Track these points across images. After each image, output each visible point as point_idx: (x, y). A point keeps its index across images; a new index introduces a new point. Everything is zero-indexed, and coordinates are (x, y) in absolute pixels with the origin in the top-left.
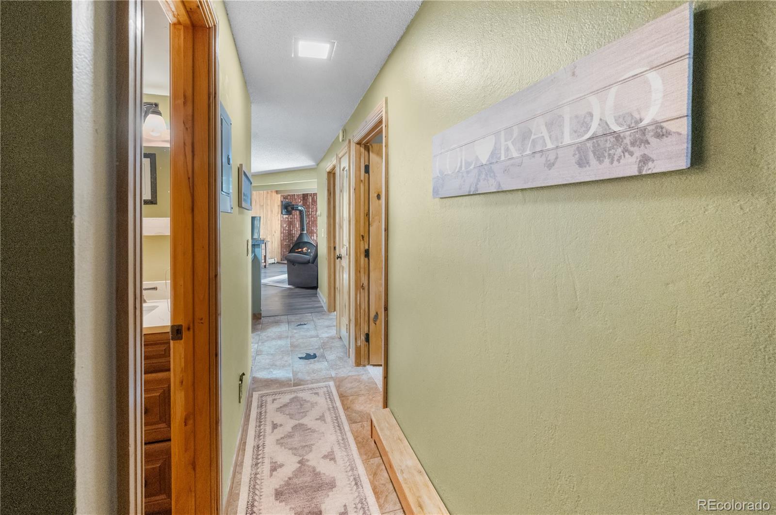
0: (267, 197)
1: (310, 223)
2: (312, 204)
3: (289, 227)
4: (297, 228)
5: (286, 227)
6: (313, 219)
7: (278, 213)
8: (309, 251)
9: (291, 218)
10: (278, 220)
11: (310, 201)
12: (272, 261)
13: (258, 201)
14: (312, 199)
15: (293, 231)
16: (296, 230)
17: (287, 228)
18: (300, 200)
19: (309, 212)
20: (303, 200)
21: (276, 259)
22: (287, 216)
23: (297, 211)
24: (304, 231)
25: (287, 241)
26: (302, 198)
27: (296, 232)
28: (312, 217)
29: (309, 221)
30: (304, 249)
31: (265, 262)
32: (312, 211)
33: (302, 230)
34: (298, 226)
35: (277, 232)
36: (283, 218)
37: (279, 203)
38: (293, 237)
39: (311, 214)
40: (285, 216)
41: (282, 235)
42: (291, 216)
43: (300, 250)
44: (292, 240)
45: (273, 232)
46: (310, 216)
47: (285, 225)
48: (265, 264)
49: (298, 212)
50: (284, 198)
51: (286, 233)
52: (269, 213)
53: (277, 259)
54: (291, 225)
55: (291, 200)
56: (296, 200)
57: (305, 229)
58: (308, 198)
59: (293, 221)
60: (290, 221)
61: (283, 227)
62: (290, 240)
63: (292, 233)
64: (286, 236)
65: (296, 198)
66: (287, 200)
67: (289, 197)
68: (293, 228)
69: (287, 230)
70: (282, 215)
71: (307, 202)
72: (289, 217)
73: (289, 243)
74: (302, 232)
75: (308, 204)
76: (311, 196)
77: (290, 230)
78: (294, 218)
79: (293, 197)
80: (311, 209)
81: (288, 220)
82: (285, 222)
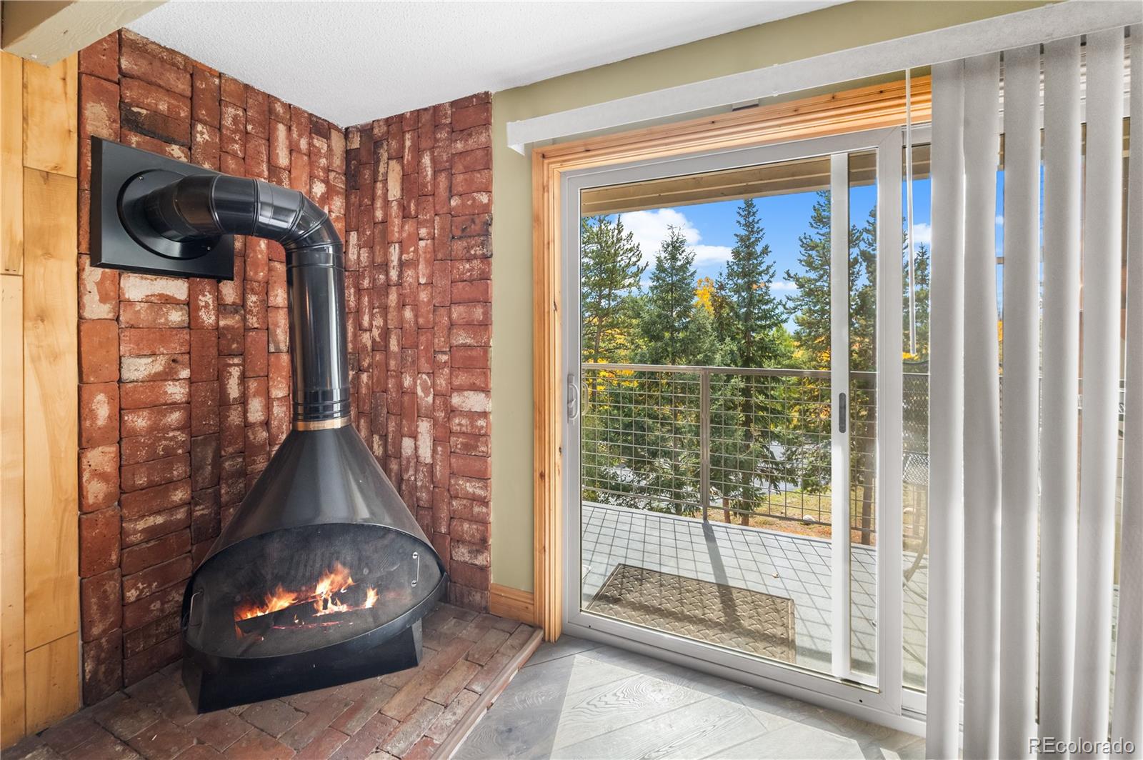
1: (394, 346)
2: (406, 216)
3: (209, 378)
5: (168, 375)
6: (408, 314)
8: (371, 599)
9: (221, 307)
11: (395, 191)
14: (405, 178)
17: (175, 392)
19: (385, 267)
22: (174, 288)
24: (324, 412)
25: (179, 495)
28: (402, 305)
32: (402, 264)
36: (121, 300)
37: (57, 153)
38: (248, 450)
39: (399, 284)
40: (138, 287)
41: (102, 456)
42: (229, 291)
44: (242, 474)
46: (393, 298)
47: (139, 369)
50: (132, 122)
54: (236, 361)
55: (231, 164)
56: (285, 175)
57: (337, 396)
58: (380, 178)
59: (247, 329)
60: (217, 328)
61: (120, 381)
62: (217, 480)
63: (247, 425)
64: (169, 453)
65: (283, 159)
66: (176, 151)
67: (199, 127)
68: (253, 385)
69: (174, 406)
70: (93, 275)
71: (373, 200)
72: (207, 298)
73: (200, 511)
74: (301, 426)
75: (379, 215)
76: (400, 158)
77: (223, 402)
78: (267, 308)
79: (251, 146)
80: (397, 245)
81: (191, 324)
82: (151, 337)
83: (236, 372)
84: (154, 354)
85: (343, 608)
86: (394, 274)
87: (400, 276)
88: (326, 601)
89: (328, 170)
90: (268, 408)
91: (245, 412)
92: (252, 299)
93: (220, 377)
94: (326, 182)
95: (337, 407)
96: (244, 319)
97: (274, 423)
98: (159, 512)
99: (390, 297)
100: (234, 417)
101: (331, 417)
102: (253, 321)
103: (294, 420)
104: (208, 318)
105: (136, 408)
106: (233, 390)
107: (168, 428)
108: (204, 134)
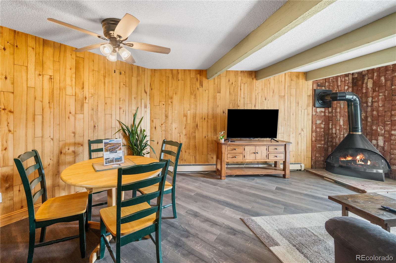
0: (290, 86)
1: (369, 119)
2: (374, 91)
3: (327, 124)
4: (340, 126)
5: (321, 123)
6: (375, 113)
7: (308, 105)
9: (329, 112)
10: (308, 114)
11: (370, 85)
12: (297, 167)
13: (276, 90)
14: (374, 83)
15: (334, 130)
16: (338, 128)
17: (323, 126)
18: (346, 87)
19: (367, 102)
20: (353, 87)
21: (303, 165)
22: (323, 110)
23: (342, 102)
24: (357, 131)
25: (323, 142)
26: (351, 85)
27: (338, 131)
28: (372, 111)
29: (366, 117)
30: (358, 157)
31: (284, 169)
33: (353, 127)
34: (342, 123)
35: (305, 130)
36: (316, 112)
37: (310, 92)
38: (332, 138)
40: (319, 110)
41: (314, 134)
42: (330, 109)
44: (331, 141)
45: (300, 130)
46: (369, 109)
47: (318, 122)
48: (283, 173)
49: (343, 104)
50: (318, 85)
51: (320, 131)
52: (294, 105)
53: (305, 165)
54: (331, 122)
55: (331, 87)
56: (340, 87)
57: (360, 128)
58: (365, 83)
59: (333, 116)
60: (328, 116)
61: (316, 124)
62: (328, 141)
63: (332, 133)
64: (321, 136)
65: (339, 84)
66: (323, 88)
67: (326, 83)
68: (334, 126)
69: (322, 128)
70: (314, 108)
71: (362, 88)
72: (327, 111)
73: (325, 146)
74: (351, 133)
75: (364, 91)
76: (372, 78)
77: (329, 129)
78: (336, 112)
79: (334, 83)
80: (371, 98)
81: (325, 115)
82: (320, 117)
83: (331, 123)
84: (320, 120)
85: (363, 163)
86: (370, 104)
87: (372, 104)
88: (359, 161)
89: (348, 83)
90: (336, 130)
91: (332, 131)
92: (334, 111)
93: (329, 124)
94: (348, 86)
95: (360, 130)
96: (332, 114)
97: (337, 134)
98: (320, 144)
100: (330, 131)
101: (359, 132)
102: (334, 115)
103: (350, 131)
104: (327, 114)
105: (318, 128)
106: (330, 127)
107: (321, 132)
108: (327, 84)
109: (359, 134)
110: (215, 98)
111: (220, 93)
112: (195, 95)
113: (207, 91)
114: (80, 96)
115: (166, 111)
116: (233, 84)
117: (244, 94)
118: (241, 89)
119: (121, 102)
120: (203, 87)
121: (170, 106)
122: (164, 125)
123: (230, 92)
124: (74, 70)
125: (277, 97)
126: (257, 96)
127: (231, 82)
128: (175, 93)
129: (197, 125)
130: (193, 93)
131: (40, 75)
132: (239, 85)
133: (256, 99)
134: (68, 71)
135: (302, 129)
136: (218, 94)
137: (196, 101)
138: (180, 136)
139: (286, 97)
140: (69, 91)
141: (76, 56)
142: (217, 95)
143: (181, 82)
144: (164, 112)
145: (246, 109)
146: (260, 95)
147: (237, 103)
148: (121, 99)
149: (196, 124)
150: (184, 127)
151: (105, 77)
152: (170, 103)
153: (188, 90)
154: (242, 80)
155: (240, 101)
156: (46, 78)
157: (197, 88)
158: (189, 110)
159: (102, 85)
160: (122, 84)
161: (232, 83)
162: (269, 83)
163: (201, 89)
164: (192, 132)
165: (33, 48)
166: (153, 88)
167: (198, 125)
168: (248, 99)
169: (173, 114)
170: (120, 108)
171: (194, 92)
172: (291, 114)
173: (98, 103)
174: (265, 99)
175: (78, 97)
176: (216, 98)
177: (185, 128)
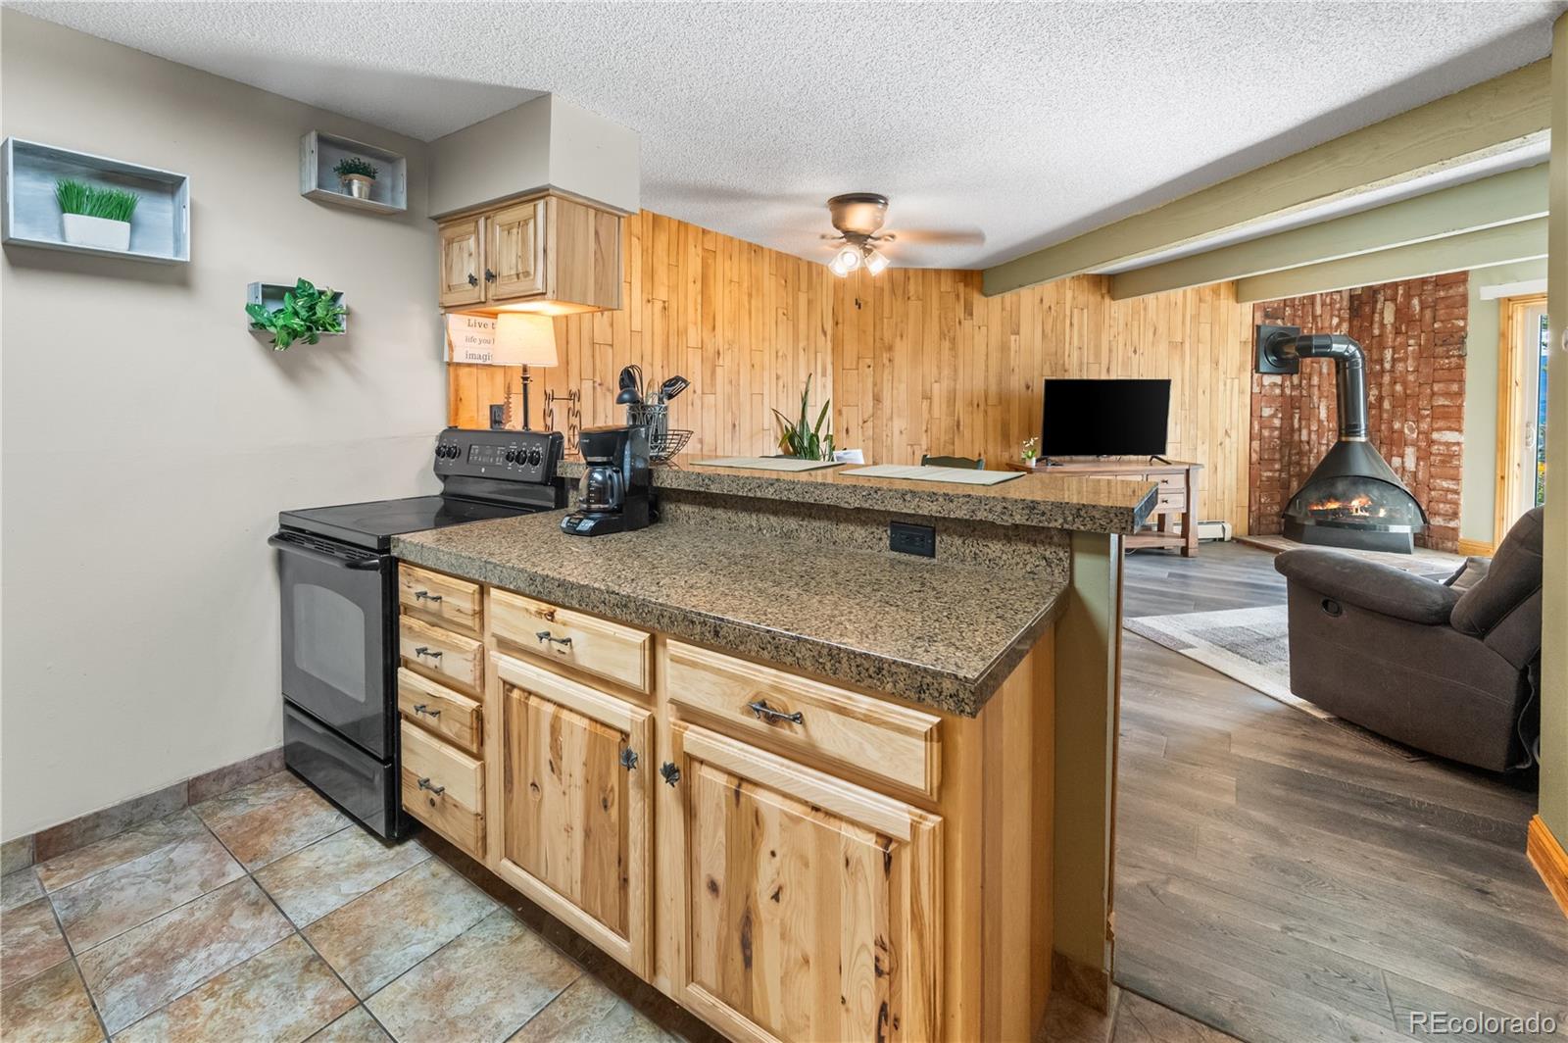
0: (1196, 317)
1: (1386, 405)
2: (1398, 332)
3: (1288, 418)
4: (1320, 421)
5: (1274, 416)
6: (1398, 388)
7: (1241, 369)
8: (1382, 513)
9: (1293, 387)
10: (1241, 392)
11: (1389, 318)
12: (1215, 532)
13: (1162, 329)
14: (1397, 311)
15: (1304, 432)
16: (1314, 428)
17: (1277, 422)
18: (1335, 321)
19: (1381, 361)
20: (1351, 321)
21: (1228, 527)
22: (1278, 379)
23: (1324, 361)
24: (1356, 433)
25: (1277, 466)
26: (1346, 315)
27: (1314, 437)
28: (1394, 382)
29: (1380, 399)
30: (1355, 503)
31: (1185, 534)
32: (1394, 360)
33: (1348, 427)
34: (1323, 414)
35: (1233, 434)
36: (1262, 386)
37: (1247, 334)
38: (1301, 453)
39: (1392, 371)
40: (1268, 380)
41: (1256, 444)
42: (1296, 379)
43: (1333, 506)
44: (1298, 463)
45: (1221, 433)
46: (1387, 379)
47: (1267, 412)
48: (1182, 542)
49: (1326, 365)
50: (1267, 316)
51: (1270, 437)
52: (1206, 368)
53: (1234, 527)
54: (1297, 411)
55: (1298, 321)
56: (1319, 319)
57: (1363, 427)
58: (1378, 311)
59: (1302, 396)
60: (1291, 395)
61: (1261, 416)
62: (1290, 464)
63: (1301, 441)
64: (1274, 448)
65: (1318, 311)
66: (1279, 322)
67: (1287, 309)
68: (1304, 423)
69: (1276, 428)
70: (1256, 376)
71: (1372, 324)
72: (1288, 383)
73: (1283, 475)
74: (1344, 439)
75: (1376, 332)
76: (1394, 299)
77: (1292, 430)
78: (1310, 386)
79: (1305, 310)
80: (1390, 350)
81: (1283, 394)
82: (1271, 399)
83: (1297, 416)
84: (1271, 407)
85: (1367, 514)
86: (1387, 366)
87: (1393, 366)
88: (1357, 510)
89: (1340, 309)
90: (1309, 435)
91: (1300, 435)
92: (1304, 382)
93: (1292, 418)
94: (1339, 316)
95: (1363, 432)
96: (1301, 392)
97: (1312, 443)
98: (1271, 471)
99: (1385, 378)
100: (1296, 437)
101: (1360, 436)
102: (1304, 393)
103: (1340, 435)
104: (1288, 391)
105: (1266, 428)
106: (1296, 425)
107: (1274, 438)
108: (1288, 311)
109: (1361, 443)
110: (1004, 348)
111: (1018, 334)
112: (953, 341)
113: (984, 329)
114: (710, 349)
115: (875, 385)
116: (1053, 311)
117: (1081, 336)
118: (1071, 324)
119: (780, 360)
120: (972, 319)
121: (886, 371)
122: (870, 424)
123: (1043, 331)
124: (699, 284)
125: (1163, 347)
126: (1114, 344)
127: (1046, 305)
128: (898, 333)
129: (958, 422)
130: (948, 335)
131: (649, 301)
132: (1068, 313)
133: (1110, 351)
134: (691, 285)
135: (1226, 431)
136: (1013, 337)
137: (955, 357)
138: (914, 453)
139: (1187, 345)
140: (693, 337)
141: (703, 249)
142: (1010, 341)
143: (914, 305)
144: (870, 385)
145: (1085, 378)
146: (1121, 339)
147: (1062, 362)
148: (780, 354)
149: (956, 418)
150: (924, 428)
151: (750, 295)
152: (886, 361)
153: (934, 327)
154: (1074, 298)
155: (1069, 356)
156: (658, 305)
157: (957, 320)
158: (936, 382)
159: (747, 317)
160: (780, 311)
161: (1050, 308)
162: (1145, 309)
163: (967, 324)
164: (945, 442)
165: (639, 239)
166: (840, 321)
167: (962, 423)
168: (1092, 352)
169: (895, 392)
170: (778, 378)
171: (949, 332)
172: (1200, 392)
173: (739, 365)
174: (1135, 352)
175: (707, 350)
176: (1009, 349)
177: (926, 431)
